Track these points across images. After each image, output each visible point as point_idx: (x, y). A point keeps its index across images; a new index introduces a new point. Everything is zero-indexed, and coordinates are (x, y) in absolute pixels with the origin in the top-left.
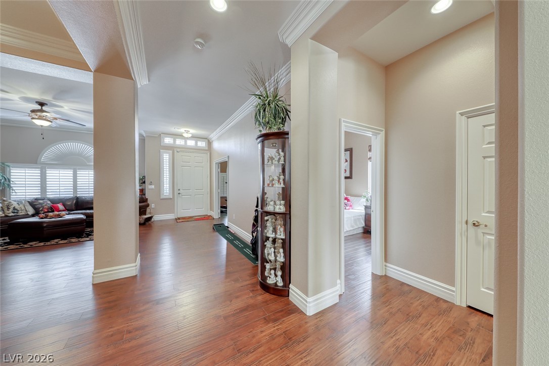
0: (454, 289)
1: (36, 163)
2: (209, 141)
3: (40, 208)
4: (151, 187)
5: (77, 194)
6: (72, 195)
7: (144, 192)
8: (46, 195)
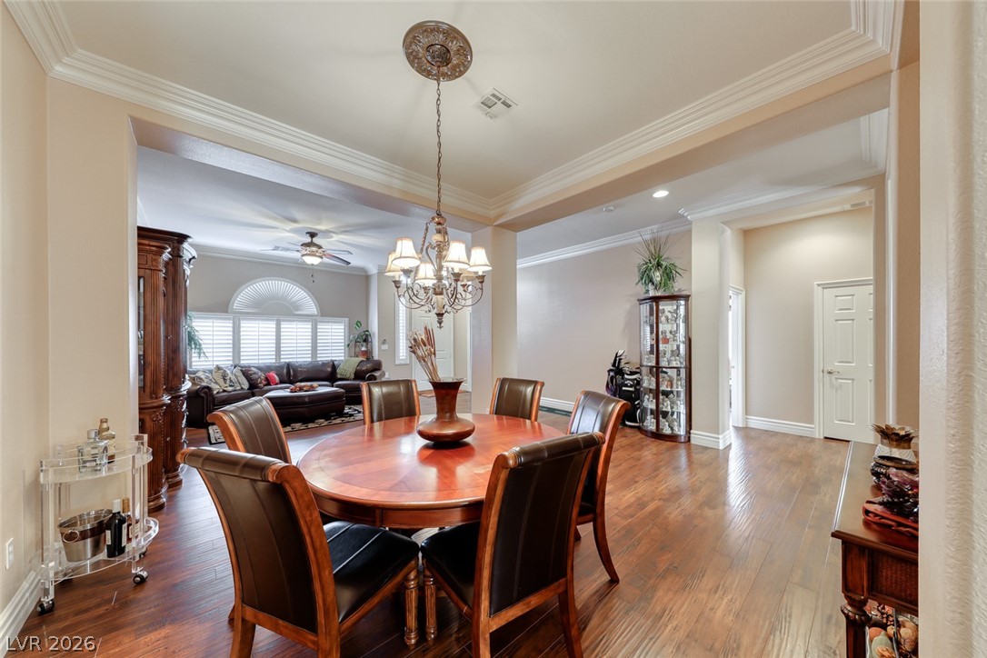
0: (812, 426)
1: (227, 312)
3: (257, 379)
4: (385, 347)
5: (280, 359)
6: (274, 361)
7: (368, 354)
8: (239, 360)
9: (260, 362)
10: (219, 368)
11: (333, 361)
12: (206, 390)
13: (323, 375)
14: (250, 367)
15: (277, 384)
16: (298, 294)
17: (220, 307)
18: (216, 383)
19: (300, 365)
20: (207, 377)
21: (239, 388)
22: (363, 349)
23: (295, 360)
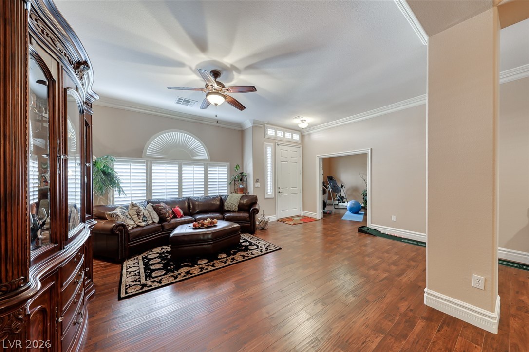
1: (141, 157)
2: (301, 133)
3: (166, 214)
4: (258, 185)
5: (182, 195)
6: (177, 196)
7: (244, 190)
8: (151, 196)
9: (167, 197)
10: (133, 205)
11: (220, 196)
12: (121, 227)
13: (214, 208)
14: (159, 202)
15: (181, 217)
16: (194, 143)
17: (136, 153)
18: (132, 219)
19: (197, 201)
20: (123, 214)
21: (150, 222)
22: (241, 186)
23: (192, 196)
